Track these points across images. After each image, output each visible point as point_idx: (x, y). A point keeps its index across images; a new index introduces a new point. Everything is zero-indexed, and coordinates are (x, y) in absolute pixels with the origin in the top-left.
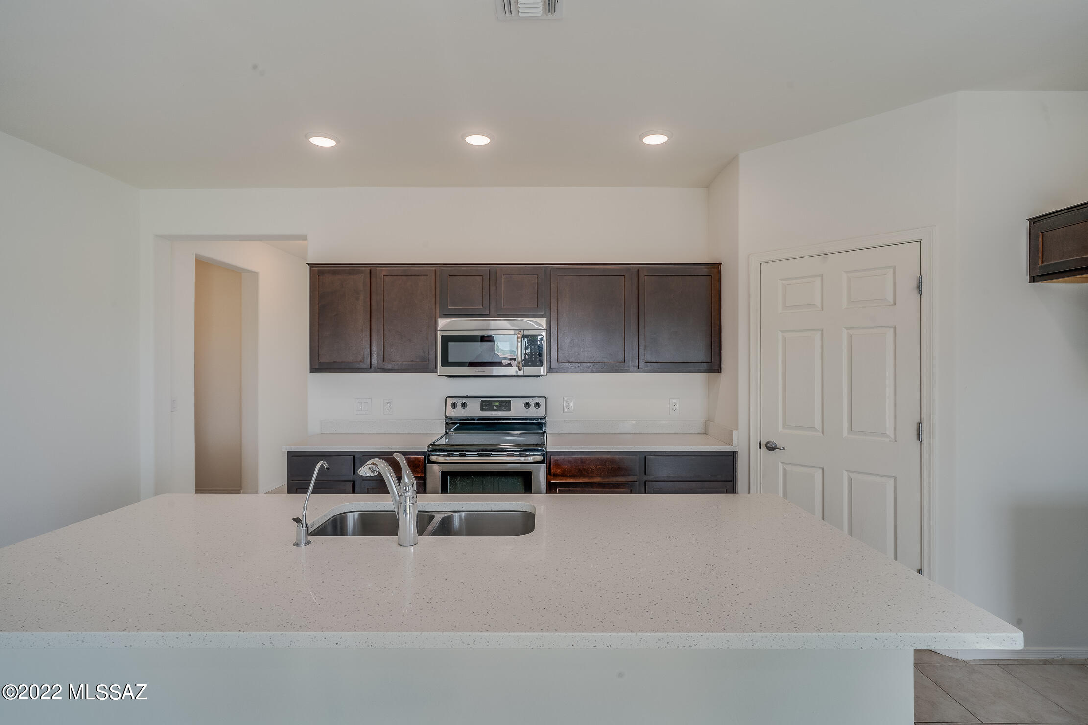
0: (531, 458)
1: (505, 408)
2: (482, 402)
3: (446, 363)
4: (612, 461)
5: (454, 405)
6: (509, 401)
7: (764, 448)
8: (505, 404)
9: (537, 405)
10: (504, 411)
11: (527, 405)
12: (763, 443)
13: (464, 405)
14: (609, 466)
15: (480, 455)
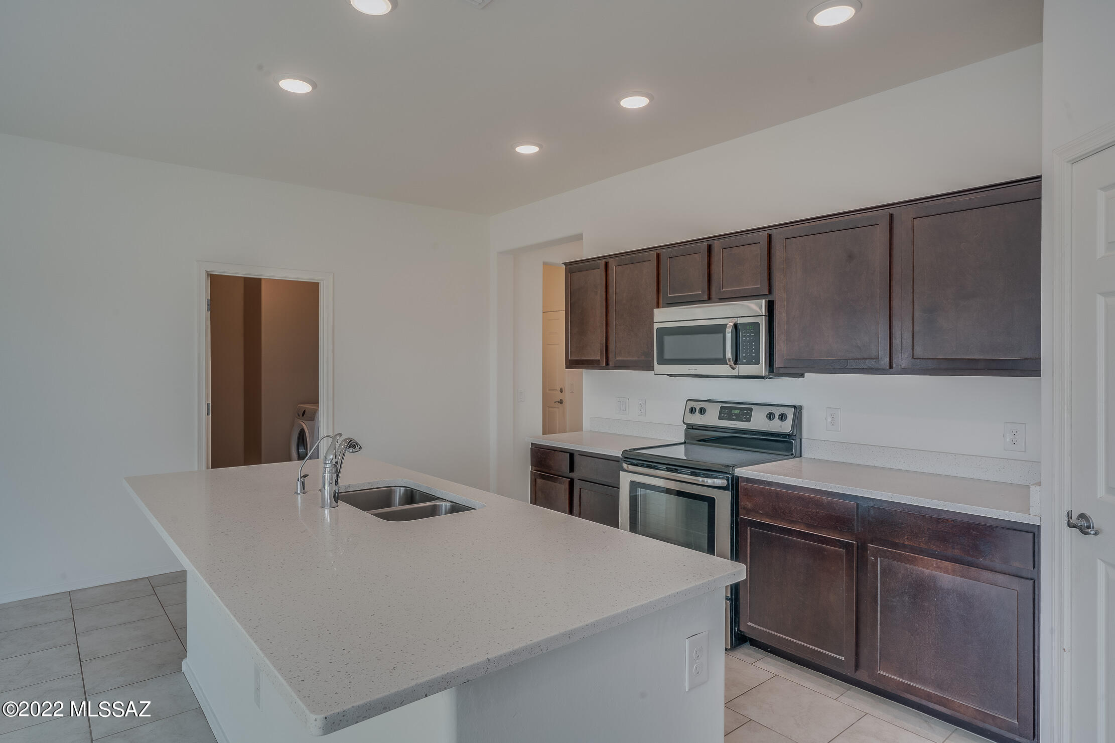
1: (745, 418)
2: (722, 408)
3: (662, 361)
5: (693, 411)
6: (751, 410)
8: (746, 412)
9: (783, 417)
10: (744, 421)
11: (770, 416)
13: (703, 411)
14: (814, 511)
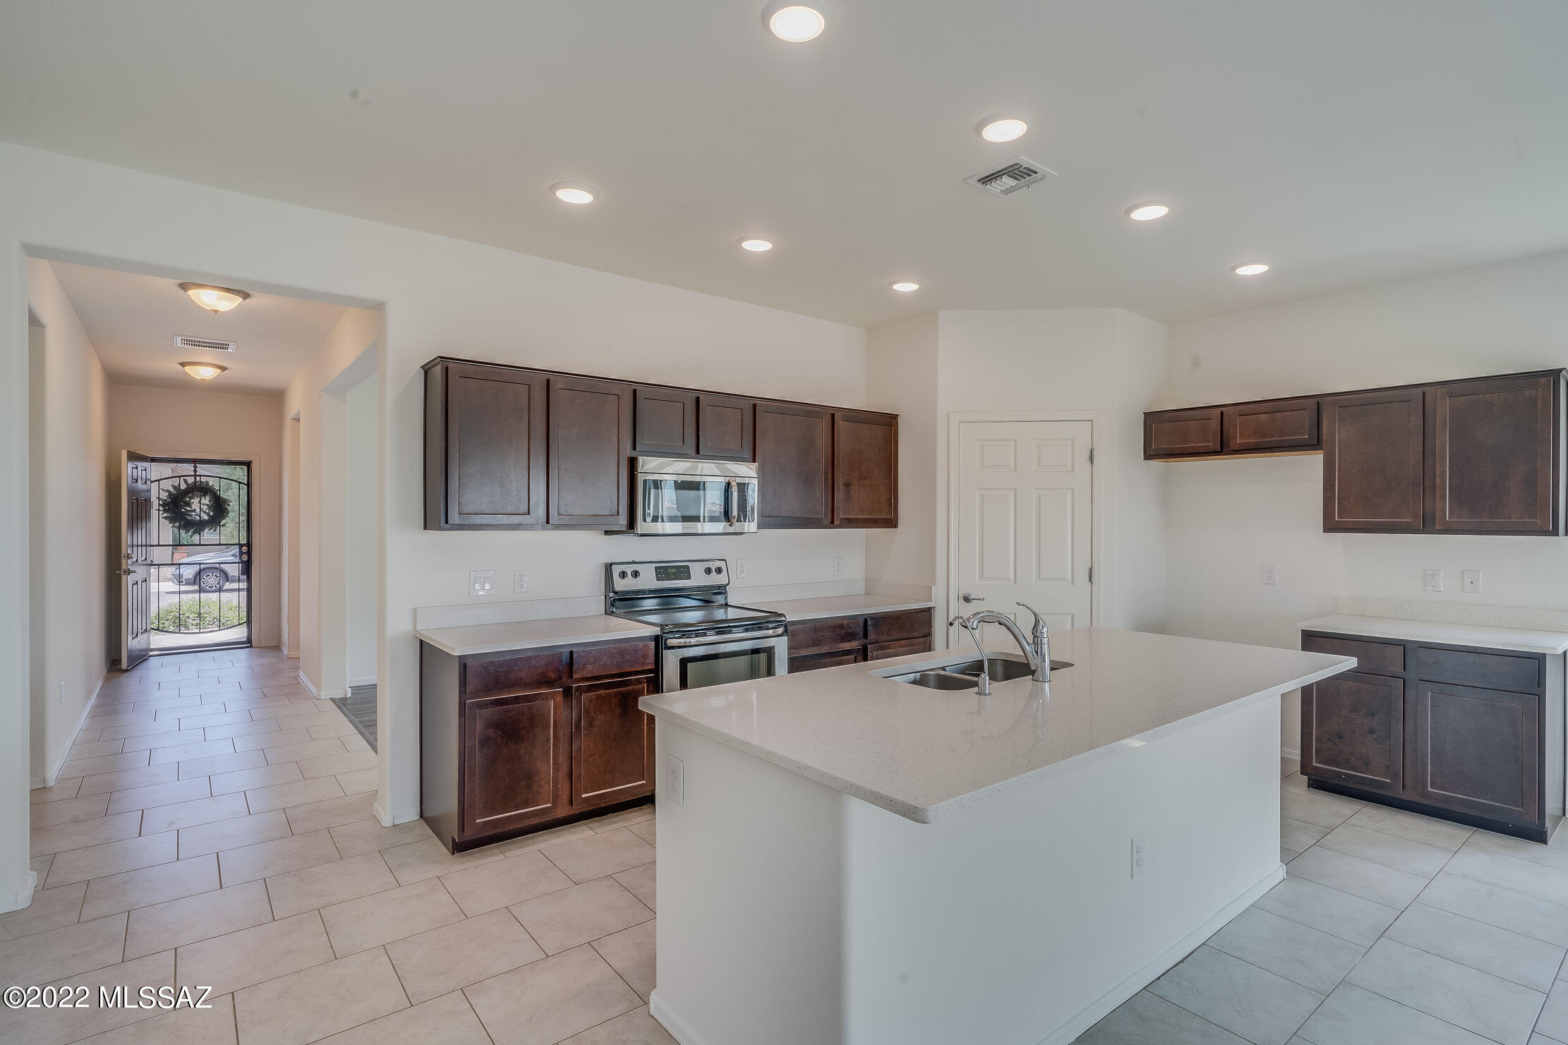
0: (771, 631)
1: (684, 576)
2: (657, 568)
4: (841, 627)
5: (623, 575)
6: (688, 567)
7: (962, 601)
8: (683, 572)
9: (719, 570)
10: (683, 579)
11: (708, 571)
12: (961, 596)
13: (636, 574)
14: (839, 633)
15: (718, 633)
